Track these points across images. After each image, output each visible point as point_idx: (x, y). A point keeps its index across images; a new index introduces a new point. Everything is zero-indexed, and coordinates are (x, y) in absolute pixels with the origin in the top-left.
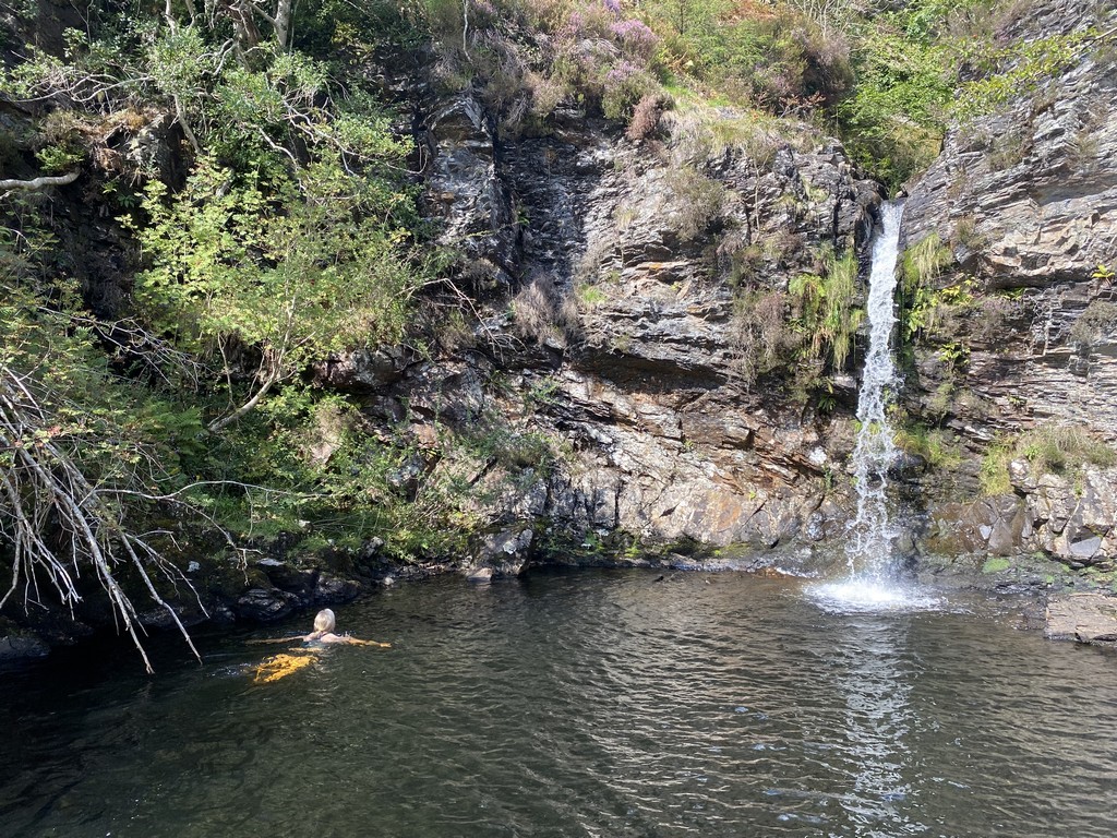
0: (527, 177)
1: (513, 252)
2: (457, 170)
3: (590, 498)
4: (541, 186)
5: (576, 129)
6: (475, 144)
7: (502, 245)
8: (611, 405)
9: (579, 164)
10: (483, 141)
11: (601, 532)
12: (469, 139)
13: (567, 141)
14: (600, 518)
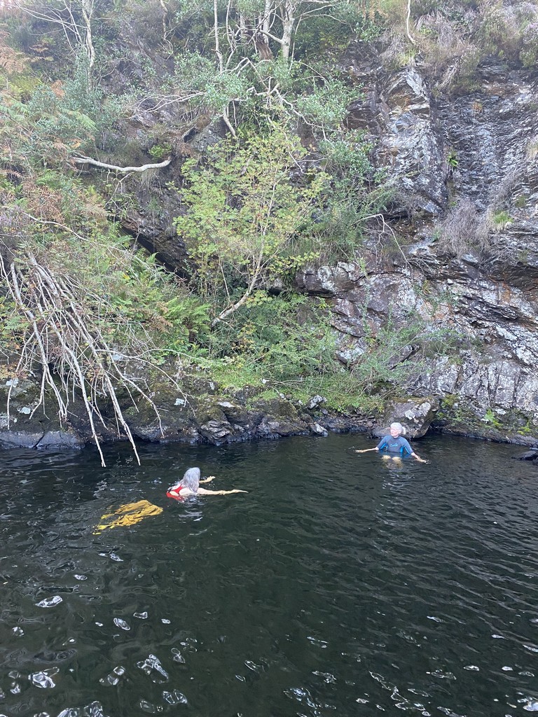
0: (458, 127)
1: (442, 188)
2: (403, 129)
3: (493, 384)
4: (470, 133)
5: (500, 81)
6: (416, 107)
7: (432, 183)
8: (517, 308)
9: (501, 111)
10: (421, 104)
11: (499, 411)
12: (412, 104)
13: (493, 92)
14: (499, 400)
